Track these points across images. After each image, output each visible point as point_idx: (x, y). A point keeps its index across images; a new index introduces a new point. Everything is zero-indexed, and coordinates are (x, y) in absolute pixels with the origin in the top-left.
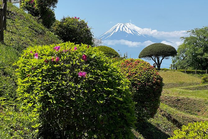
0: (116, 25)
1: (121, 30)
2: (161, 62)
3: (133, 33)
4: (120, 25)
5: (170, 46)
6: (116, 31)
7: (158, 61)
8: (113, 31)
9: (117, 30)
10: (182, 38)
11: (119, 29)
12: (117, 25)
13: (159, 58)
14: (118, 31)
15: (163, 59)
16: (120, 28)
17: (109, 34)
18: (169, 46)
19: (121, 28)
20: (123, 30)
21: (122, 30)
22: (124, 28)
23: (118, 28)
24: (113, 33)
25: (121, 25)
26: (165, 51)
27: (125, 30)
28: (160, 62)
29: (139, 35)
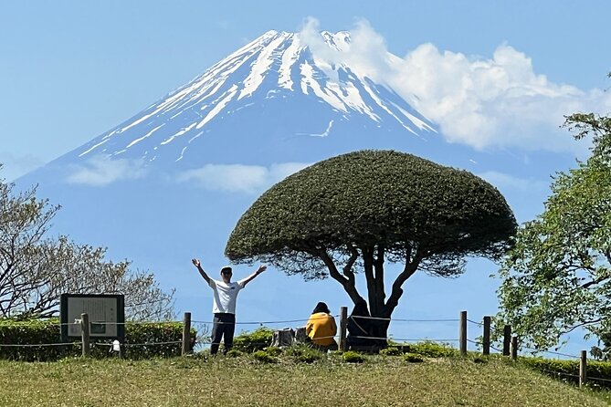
0: (248, 47)
1: (285, 80)
2: (397, 292)
3: (376, 109)
4: (275, 45)
5: (466, 176)
6: (244, 93)
7: (375, 284)
8: (225, 88)
9: (253, 83)
10: (577, 118)
11: (272, 74)
12: (258, 42)
13: (379, 264)
14: (262, 89)
15: (410, 270)
16: (276, 65)
17: (192, 111)
18: (455, 173)
19: (285, 70)
20: (297, 85)
21: (289, 86)
22: (306, 69)
23: (261, 66)
24: (221, 105)
25: (287, 44)
26: (425, 212)
27: (315, 86)
28: (388, 292)
29: (419, 123)
